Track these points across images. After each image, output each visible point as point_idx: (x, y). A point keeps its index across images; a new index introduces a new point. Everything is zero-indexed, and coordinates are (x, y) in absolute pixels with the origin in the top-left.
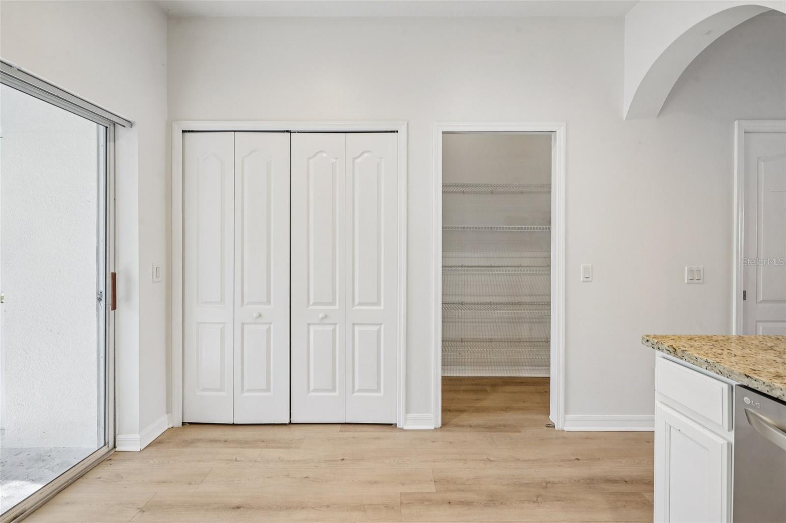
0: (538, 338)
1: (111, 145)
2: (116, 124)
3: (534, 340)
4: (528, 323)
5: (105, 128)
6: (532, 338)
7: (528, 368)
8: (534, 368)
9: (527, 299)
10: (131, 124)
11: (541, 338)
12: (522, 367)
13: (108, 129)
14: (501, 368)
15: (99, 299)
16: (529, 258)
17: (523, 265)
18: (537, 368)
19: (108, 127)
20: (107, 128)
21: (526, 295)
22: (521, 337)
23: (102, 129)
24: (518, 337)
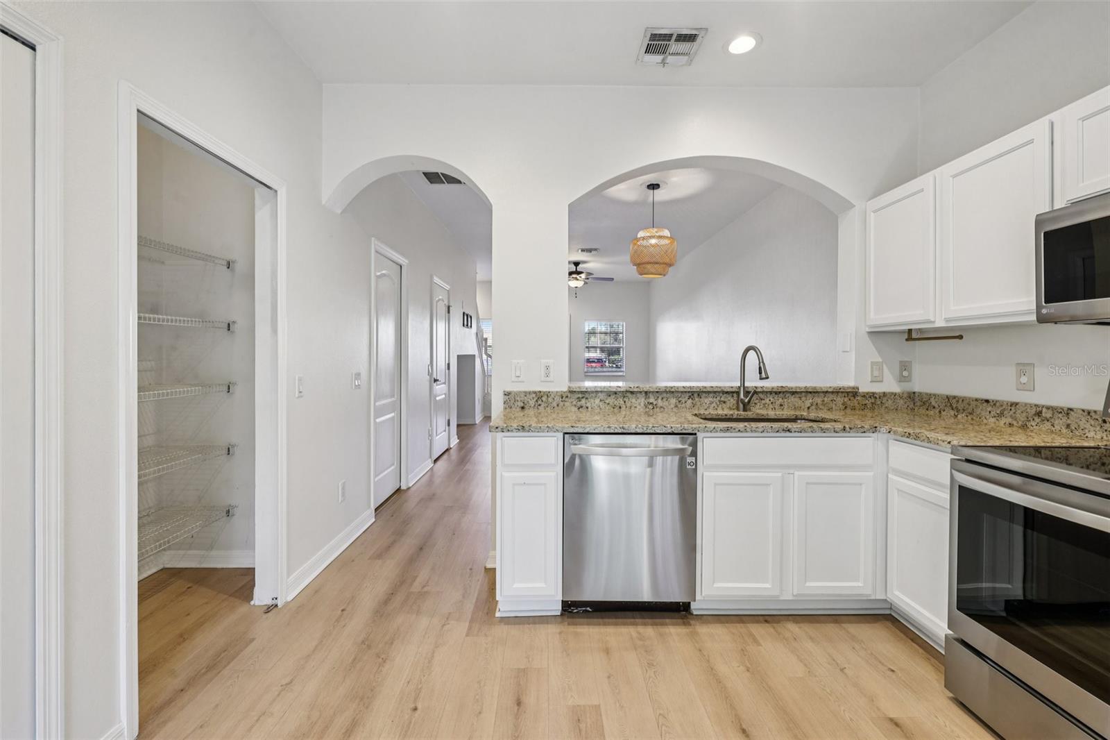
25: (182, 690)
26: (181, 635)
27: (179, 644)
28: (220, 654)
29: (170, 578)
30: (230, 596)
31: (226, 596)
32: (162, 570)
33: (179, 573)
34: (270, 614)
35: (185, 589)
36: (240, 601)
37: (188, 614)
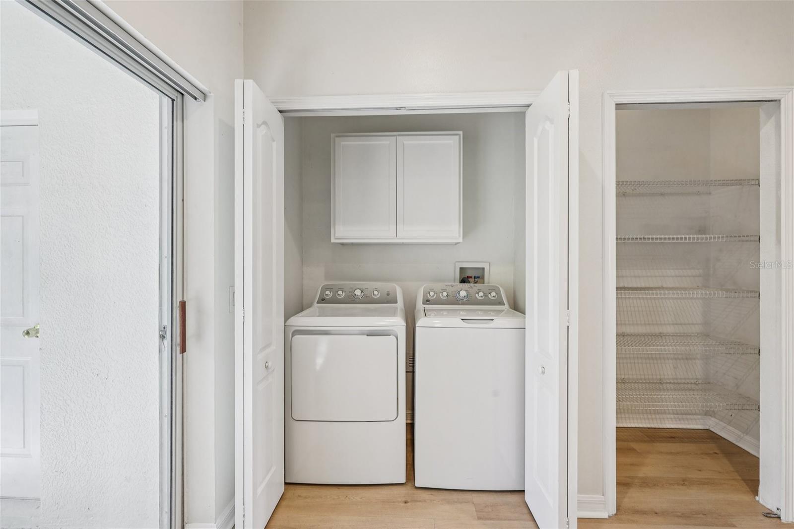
0: (685, 379)
1: (178, 124)
2: (186, 95)
3: (679, 381)
4: (672, 359)
5: (171, 101)
6: (677, 379)
7: (672, 416)
8: (680, 416)
9: (670, 329)
10: (205, 96)
11: (688, 379)
12: (664, 416)
13: (175, 102)
14: (634, 416)
15: (162, 337)
16: (673, 277)
17: (665, 286)
18: (684, 416)
19: (175, 100)
20: (173, 100)
21: (669, 324)
22: (662, 377)
23: (167, 102)
24: (658, 377)
25: (656, 513)
26: (684, 480)
27: (678, 484)
28: (700, 514)
29: (707, 439)
30: (743, 480)
31: (739, 478)
32: (708, 430)
33: (718, 439)
34: (768, 520)
35: (712, 452)
36: (748, 490)
37: (700, 470)
